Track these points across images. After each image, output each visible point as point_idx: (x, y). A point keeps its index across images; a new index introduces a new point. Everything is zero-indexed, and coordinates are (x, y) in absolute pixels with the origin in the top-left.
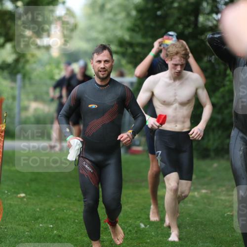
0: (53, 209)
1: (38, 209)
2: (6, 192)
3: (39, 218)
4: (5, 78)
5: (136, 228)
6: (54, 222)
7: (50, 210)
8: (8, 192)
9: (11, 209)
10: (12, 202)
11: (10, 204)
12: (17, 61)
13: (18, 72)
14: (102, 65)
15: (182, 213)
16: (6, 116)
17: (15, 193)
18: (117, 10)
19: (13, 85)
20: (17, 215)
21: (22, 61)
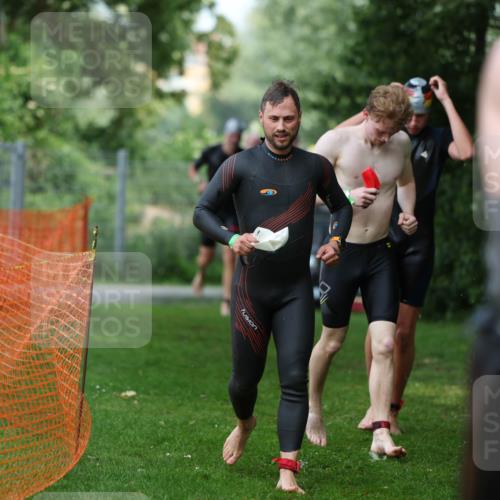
0: (192, 423)
1: (162, 423)
2: (98, 387)
3: (164, 440)
4: (93, 158)
5: (360, 462)
6: (194, 448)
7: (186, 423)
8: (102, 387)
9: (109, 421)
10: (109, 408)
11: (106, 411)
12: (117, 123)
13: (121, 146)
14: (279, 125)
15: (454, 432)
16: (96, 234)
17: (114, 388)
18: (319, 20)
19: (110, 171)
20: (120, 434)
21: (128, 122)
